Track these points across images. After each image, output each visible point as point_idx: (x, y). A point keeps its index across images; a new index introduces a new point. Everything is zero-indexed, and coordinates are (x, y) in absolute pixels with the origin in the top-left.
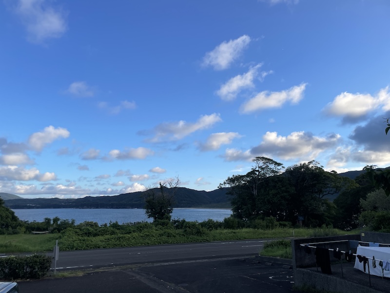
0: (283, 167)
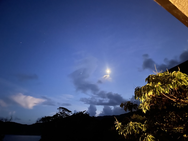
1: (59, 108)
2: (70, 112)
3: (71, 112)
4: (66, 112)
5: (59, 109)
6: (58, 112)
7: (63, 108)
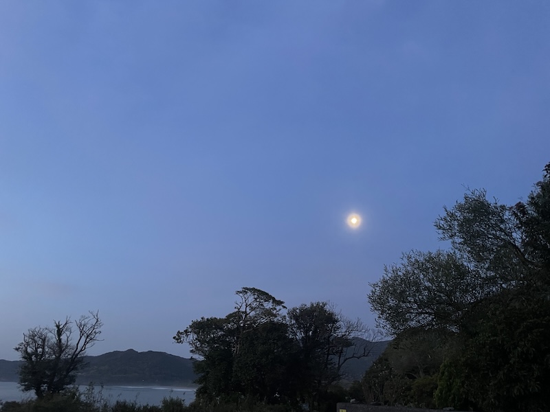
0: (284, 307)
1: (241, 290)
2: (279, 303)
3: (282, 303)
4: (268, 305)
5: (241, 294)
6: (240, 305)
7: (254, 290)
